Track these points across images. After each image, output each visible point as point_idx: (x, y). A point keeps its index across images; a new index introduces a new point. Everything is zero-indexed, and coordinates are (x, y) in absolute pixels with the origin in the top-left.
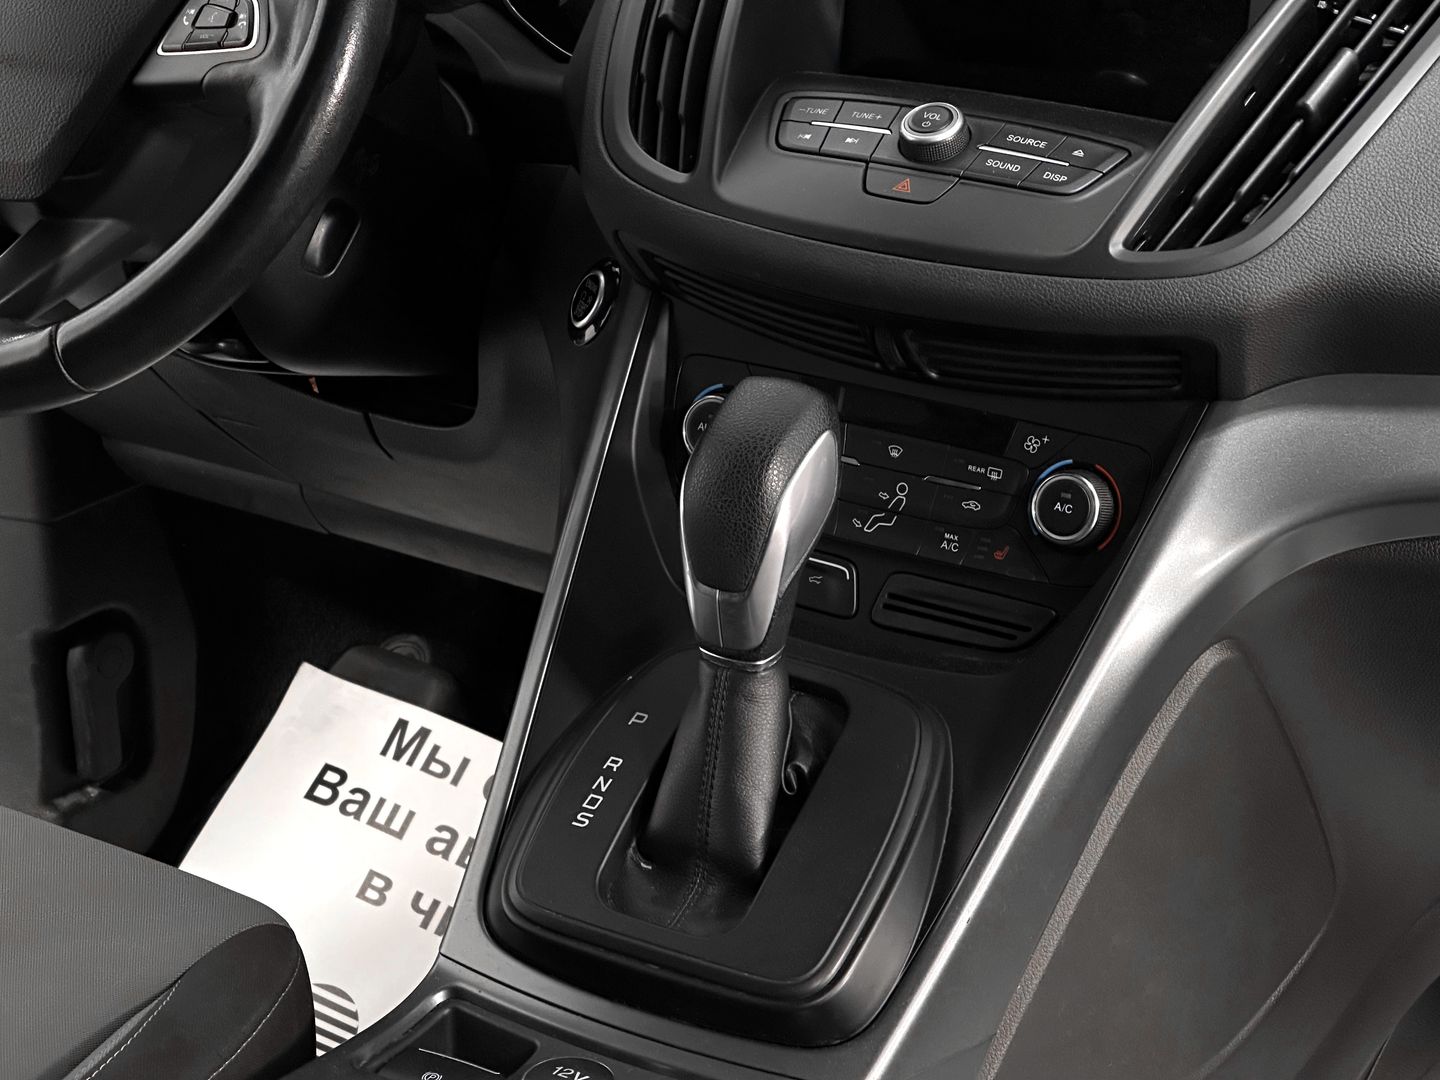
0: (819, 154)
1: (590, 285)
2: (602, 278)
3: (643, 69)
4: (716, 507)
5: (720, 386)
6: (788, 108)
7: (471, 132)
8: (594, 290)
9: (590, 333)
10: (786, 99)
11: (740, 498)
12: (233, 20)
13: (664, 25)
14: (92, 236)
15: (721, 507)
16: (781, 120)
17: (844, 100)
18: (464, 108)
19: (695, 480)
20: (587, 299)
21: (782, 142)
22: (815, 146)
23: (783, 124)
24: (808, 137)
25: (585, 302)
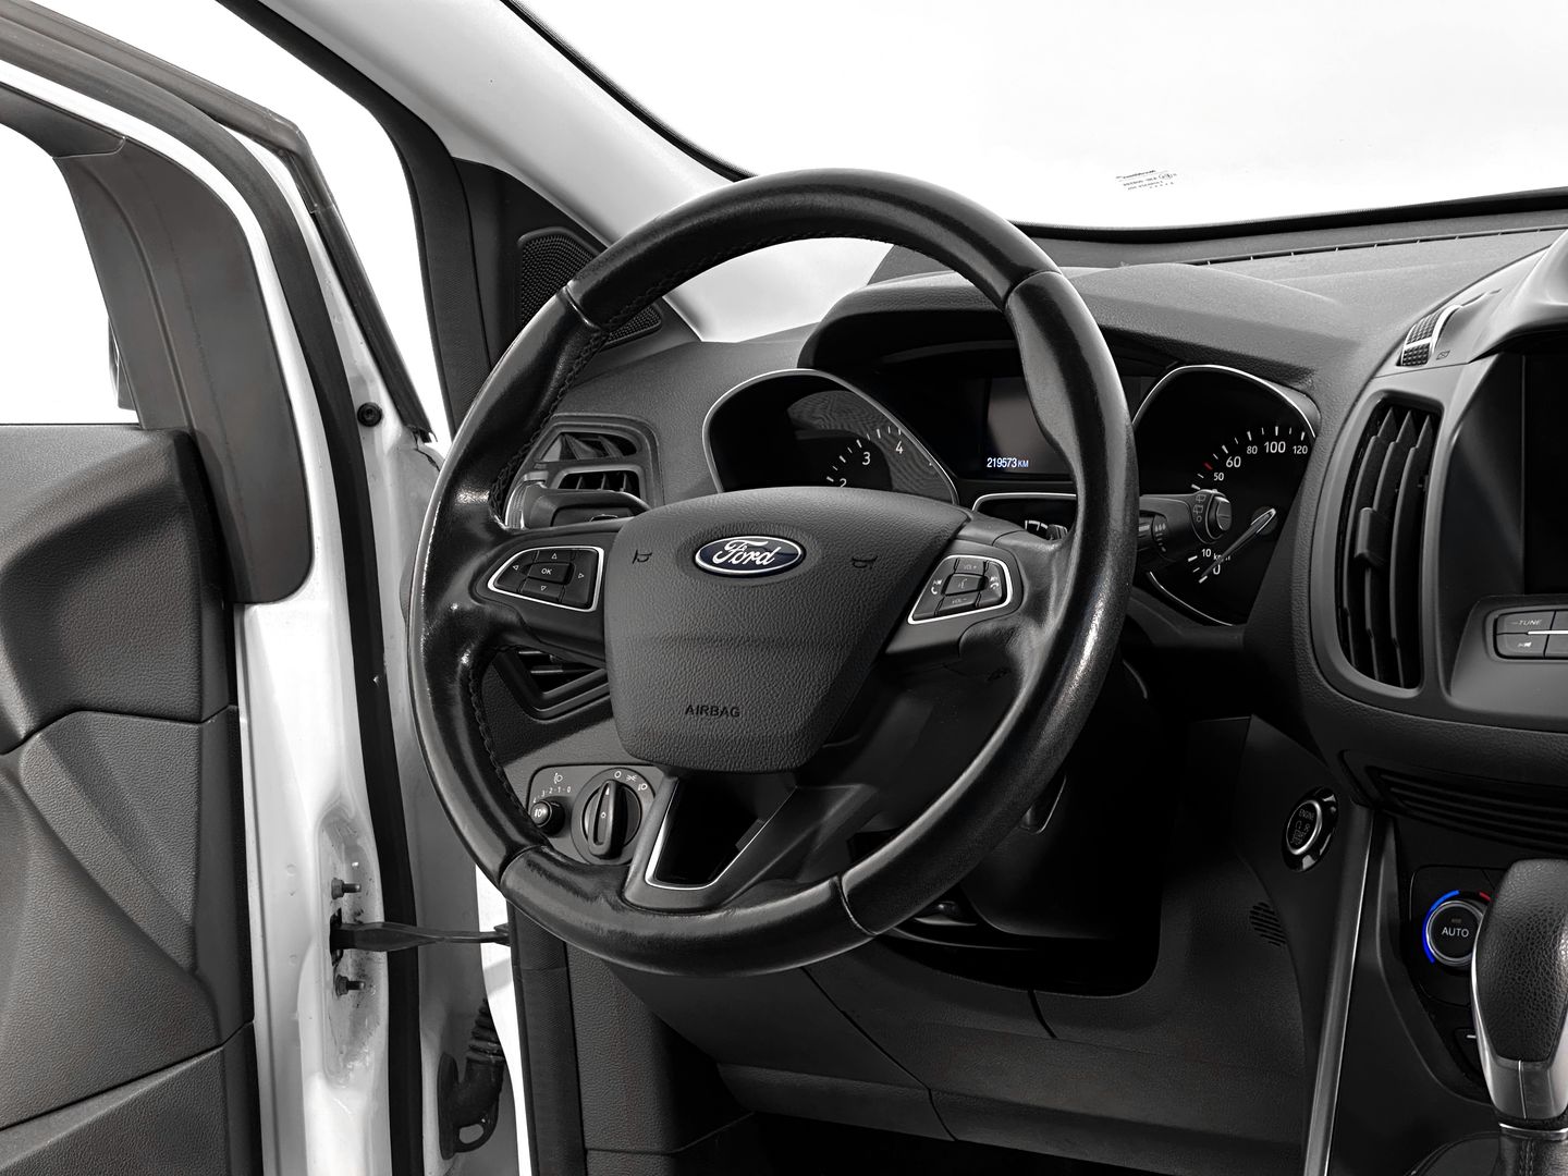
0: (1544, 657)
1: (1304, 814)
2: (1317, 806)
3: (1346, 605)
4: (1514, 979)
5: (1457, 892)
6: (1499, 623)
7: (1145, 696)
8: (1311, 817)
9: (1307, 862)
10: (1495, 615)
11: (1537, 968)
12: (984, 583)
13: (1358, 565)
14: (844, 801)
15: (1519, 978)
16: (1495, 634)
17: (1555, 611)
18: (1137, 676)
19: (1487, 957)
20: (1303, 827)
21: (1502, 651)
22: (1540, 652)
23: (1498, 637)
24: (1528, 645)
25: (1302, 830)
